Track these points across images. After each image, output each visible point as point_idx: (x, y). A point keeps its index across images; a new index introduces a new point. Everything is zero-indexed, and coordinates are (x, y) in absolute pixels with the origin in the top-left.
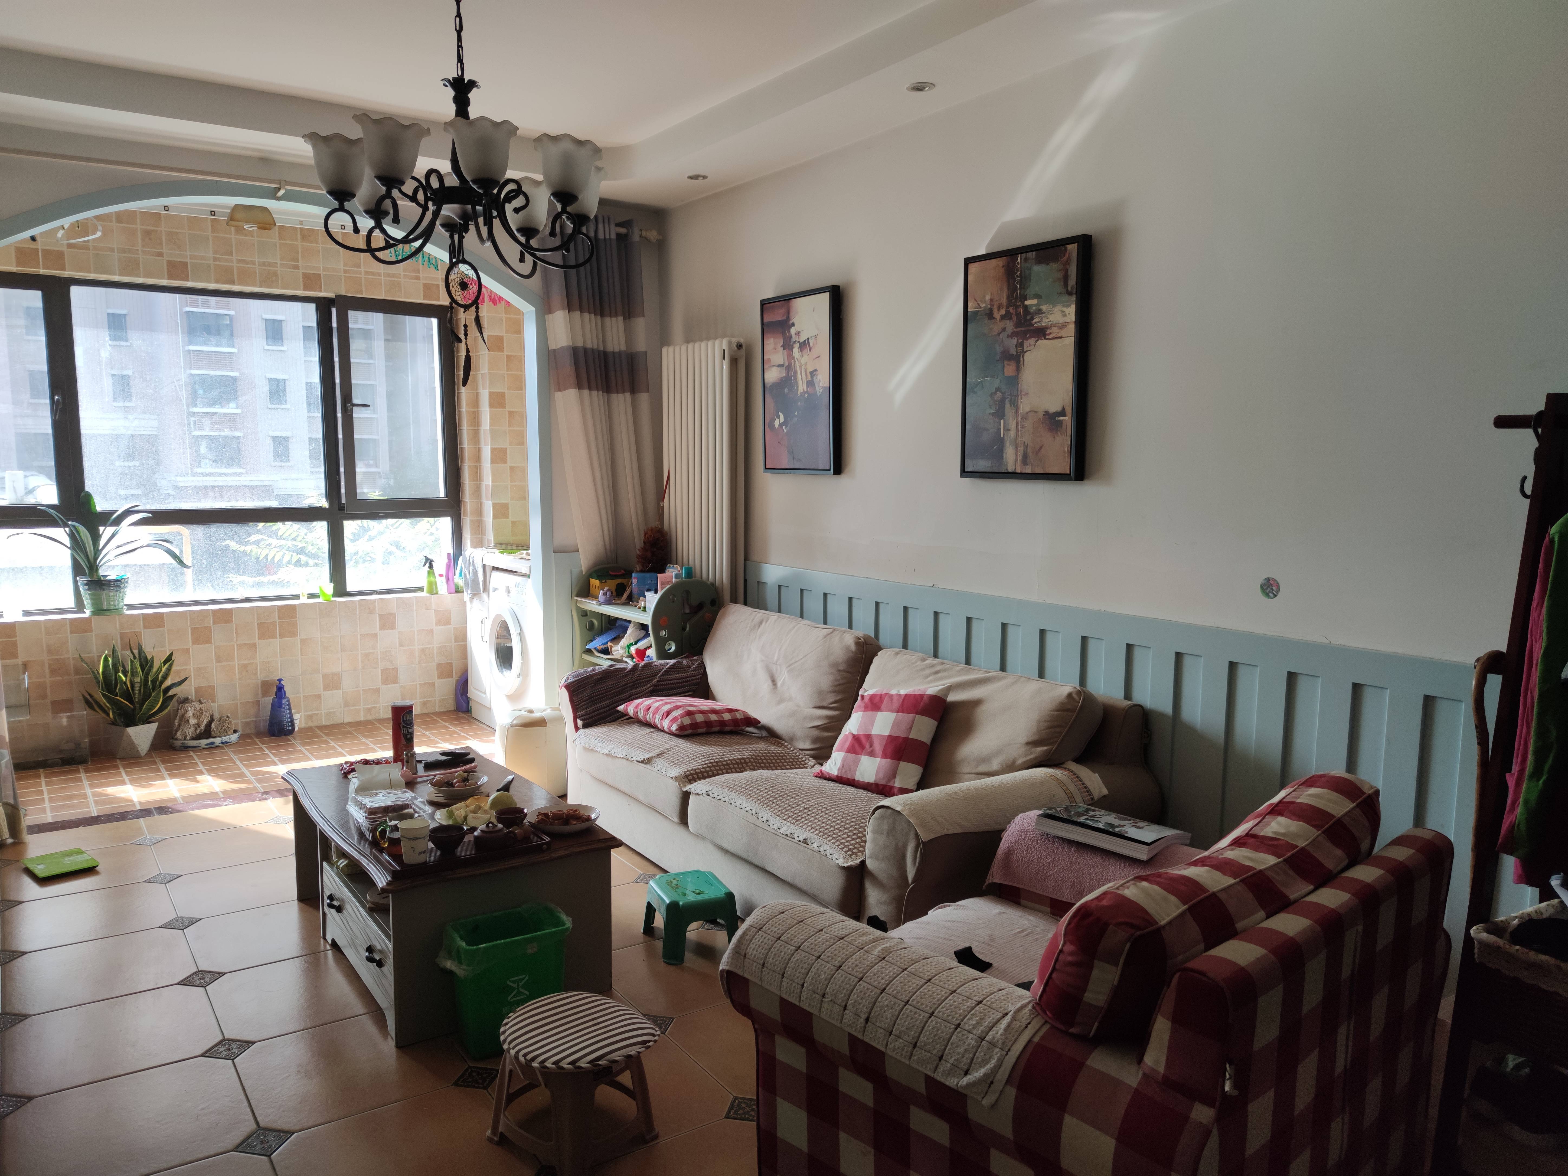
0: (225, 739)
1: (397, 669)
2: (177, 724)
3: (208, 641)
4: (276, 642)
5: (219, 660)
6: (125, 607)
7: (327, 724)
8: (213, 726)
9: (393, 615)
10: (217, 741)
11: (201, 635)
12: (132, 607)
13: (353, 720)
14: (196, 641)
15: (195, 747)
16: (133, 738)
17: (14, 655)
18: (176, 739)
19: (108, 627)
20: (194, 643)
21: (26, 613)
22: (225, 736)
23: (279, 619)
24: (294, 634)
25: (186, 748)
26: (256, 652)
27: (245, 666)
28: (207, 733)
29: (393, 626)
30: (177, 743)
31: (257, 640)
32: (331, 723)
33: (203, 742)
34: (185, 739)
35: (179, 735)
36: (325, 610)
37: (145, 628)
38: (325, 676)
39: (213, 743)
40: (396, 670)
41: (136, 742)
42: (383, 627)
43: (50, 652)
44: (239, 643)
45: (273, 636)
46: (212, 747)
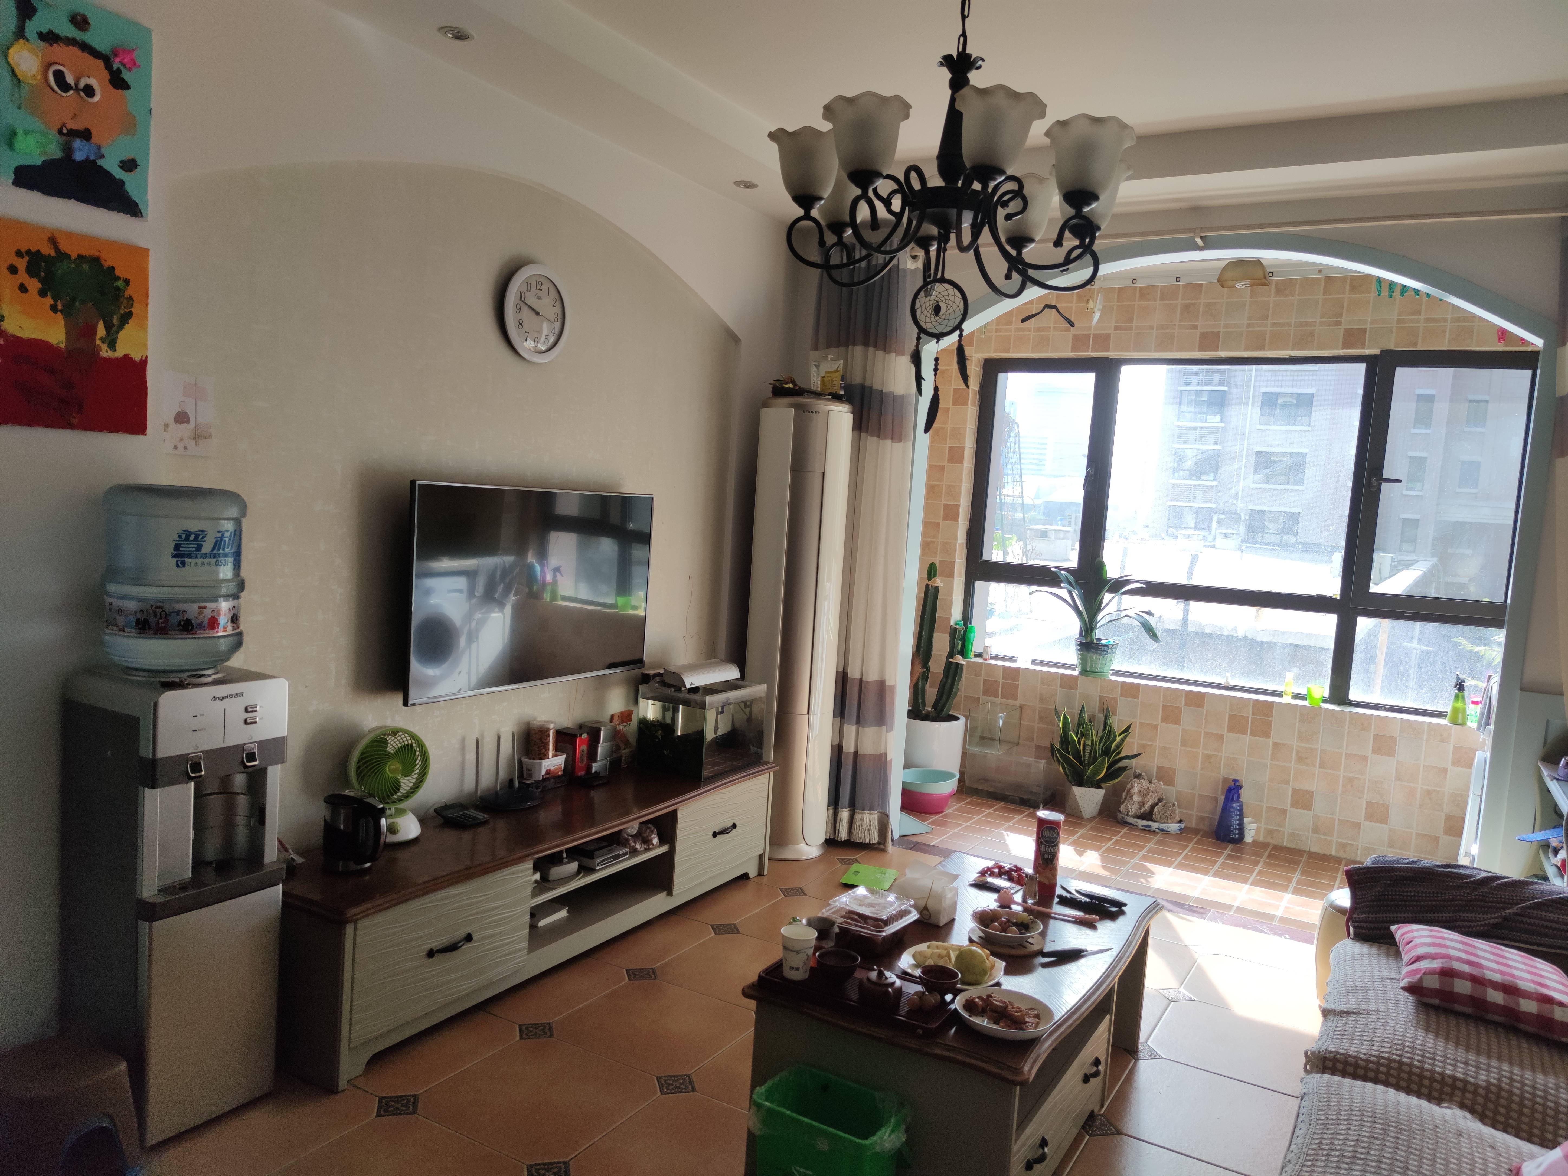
0: (1163, 826)
1: (1388, 806)
2: (1123, 796)
3: (1177, 721)
4: (1247, 738)
5: (1184, 743)
6: (1111, 672)
7: (1289, 846)
8: (1156, 809)
9: (1393, 739)
10: (1154, 826)
11: (1171, 715)
12: (1117, 673)
13: (1321, 852)
14: (1165, 719)
15: (1133, 825)
16: (1078, 798)
17: (1015, 697)
18: (1120, 812)
19: (1090, 689)
20: (1163, 721)
21: (1035, 662)
22: (1164, 823)
23: (1253, 714)
24: (1267, 734)
25: (1125, 823)
26: (1222, 744)
27: (1209, 757)
28: (1148, 816)
29: (1391, 753)
30: (1120, 816)
31: (1225, 732)
32: (1294, 846)
33: (1141, 823)
34: (1127, 815)
35: (1122, 808)
36: (1310, 715)
37: (1122, 695)
38: (1295, 791)
39: (1149, 826)
40: (1387, 808)
41: (1080, 803)
42: (1377, 750)
43: (1041, 700)
44: (1207, 730)
45: (1244, 732)
46: (1147, 830)
